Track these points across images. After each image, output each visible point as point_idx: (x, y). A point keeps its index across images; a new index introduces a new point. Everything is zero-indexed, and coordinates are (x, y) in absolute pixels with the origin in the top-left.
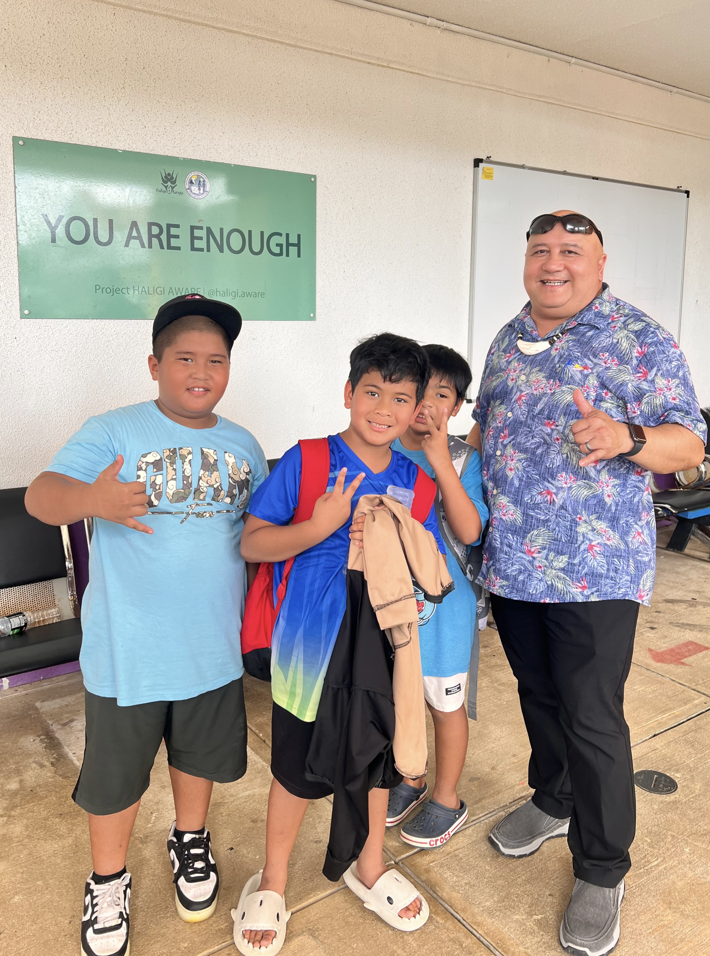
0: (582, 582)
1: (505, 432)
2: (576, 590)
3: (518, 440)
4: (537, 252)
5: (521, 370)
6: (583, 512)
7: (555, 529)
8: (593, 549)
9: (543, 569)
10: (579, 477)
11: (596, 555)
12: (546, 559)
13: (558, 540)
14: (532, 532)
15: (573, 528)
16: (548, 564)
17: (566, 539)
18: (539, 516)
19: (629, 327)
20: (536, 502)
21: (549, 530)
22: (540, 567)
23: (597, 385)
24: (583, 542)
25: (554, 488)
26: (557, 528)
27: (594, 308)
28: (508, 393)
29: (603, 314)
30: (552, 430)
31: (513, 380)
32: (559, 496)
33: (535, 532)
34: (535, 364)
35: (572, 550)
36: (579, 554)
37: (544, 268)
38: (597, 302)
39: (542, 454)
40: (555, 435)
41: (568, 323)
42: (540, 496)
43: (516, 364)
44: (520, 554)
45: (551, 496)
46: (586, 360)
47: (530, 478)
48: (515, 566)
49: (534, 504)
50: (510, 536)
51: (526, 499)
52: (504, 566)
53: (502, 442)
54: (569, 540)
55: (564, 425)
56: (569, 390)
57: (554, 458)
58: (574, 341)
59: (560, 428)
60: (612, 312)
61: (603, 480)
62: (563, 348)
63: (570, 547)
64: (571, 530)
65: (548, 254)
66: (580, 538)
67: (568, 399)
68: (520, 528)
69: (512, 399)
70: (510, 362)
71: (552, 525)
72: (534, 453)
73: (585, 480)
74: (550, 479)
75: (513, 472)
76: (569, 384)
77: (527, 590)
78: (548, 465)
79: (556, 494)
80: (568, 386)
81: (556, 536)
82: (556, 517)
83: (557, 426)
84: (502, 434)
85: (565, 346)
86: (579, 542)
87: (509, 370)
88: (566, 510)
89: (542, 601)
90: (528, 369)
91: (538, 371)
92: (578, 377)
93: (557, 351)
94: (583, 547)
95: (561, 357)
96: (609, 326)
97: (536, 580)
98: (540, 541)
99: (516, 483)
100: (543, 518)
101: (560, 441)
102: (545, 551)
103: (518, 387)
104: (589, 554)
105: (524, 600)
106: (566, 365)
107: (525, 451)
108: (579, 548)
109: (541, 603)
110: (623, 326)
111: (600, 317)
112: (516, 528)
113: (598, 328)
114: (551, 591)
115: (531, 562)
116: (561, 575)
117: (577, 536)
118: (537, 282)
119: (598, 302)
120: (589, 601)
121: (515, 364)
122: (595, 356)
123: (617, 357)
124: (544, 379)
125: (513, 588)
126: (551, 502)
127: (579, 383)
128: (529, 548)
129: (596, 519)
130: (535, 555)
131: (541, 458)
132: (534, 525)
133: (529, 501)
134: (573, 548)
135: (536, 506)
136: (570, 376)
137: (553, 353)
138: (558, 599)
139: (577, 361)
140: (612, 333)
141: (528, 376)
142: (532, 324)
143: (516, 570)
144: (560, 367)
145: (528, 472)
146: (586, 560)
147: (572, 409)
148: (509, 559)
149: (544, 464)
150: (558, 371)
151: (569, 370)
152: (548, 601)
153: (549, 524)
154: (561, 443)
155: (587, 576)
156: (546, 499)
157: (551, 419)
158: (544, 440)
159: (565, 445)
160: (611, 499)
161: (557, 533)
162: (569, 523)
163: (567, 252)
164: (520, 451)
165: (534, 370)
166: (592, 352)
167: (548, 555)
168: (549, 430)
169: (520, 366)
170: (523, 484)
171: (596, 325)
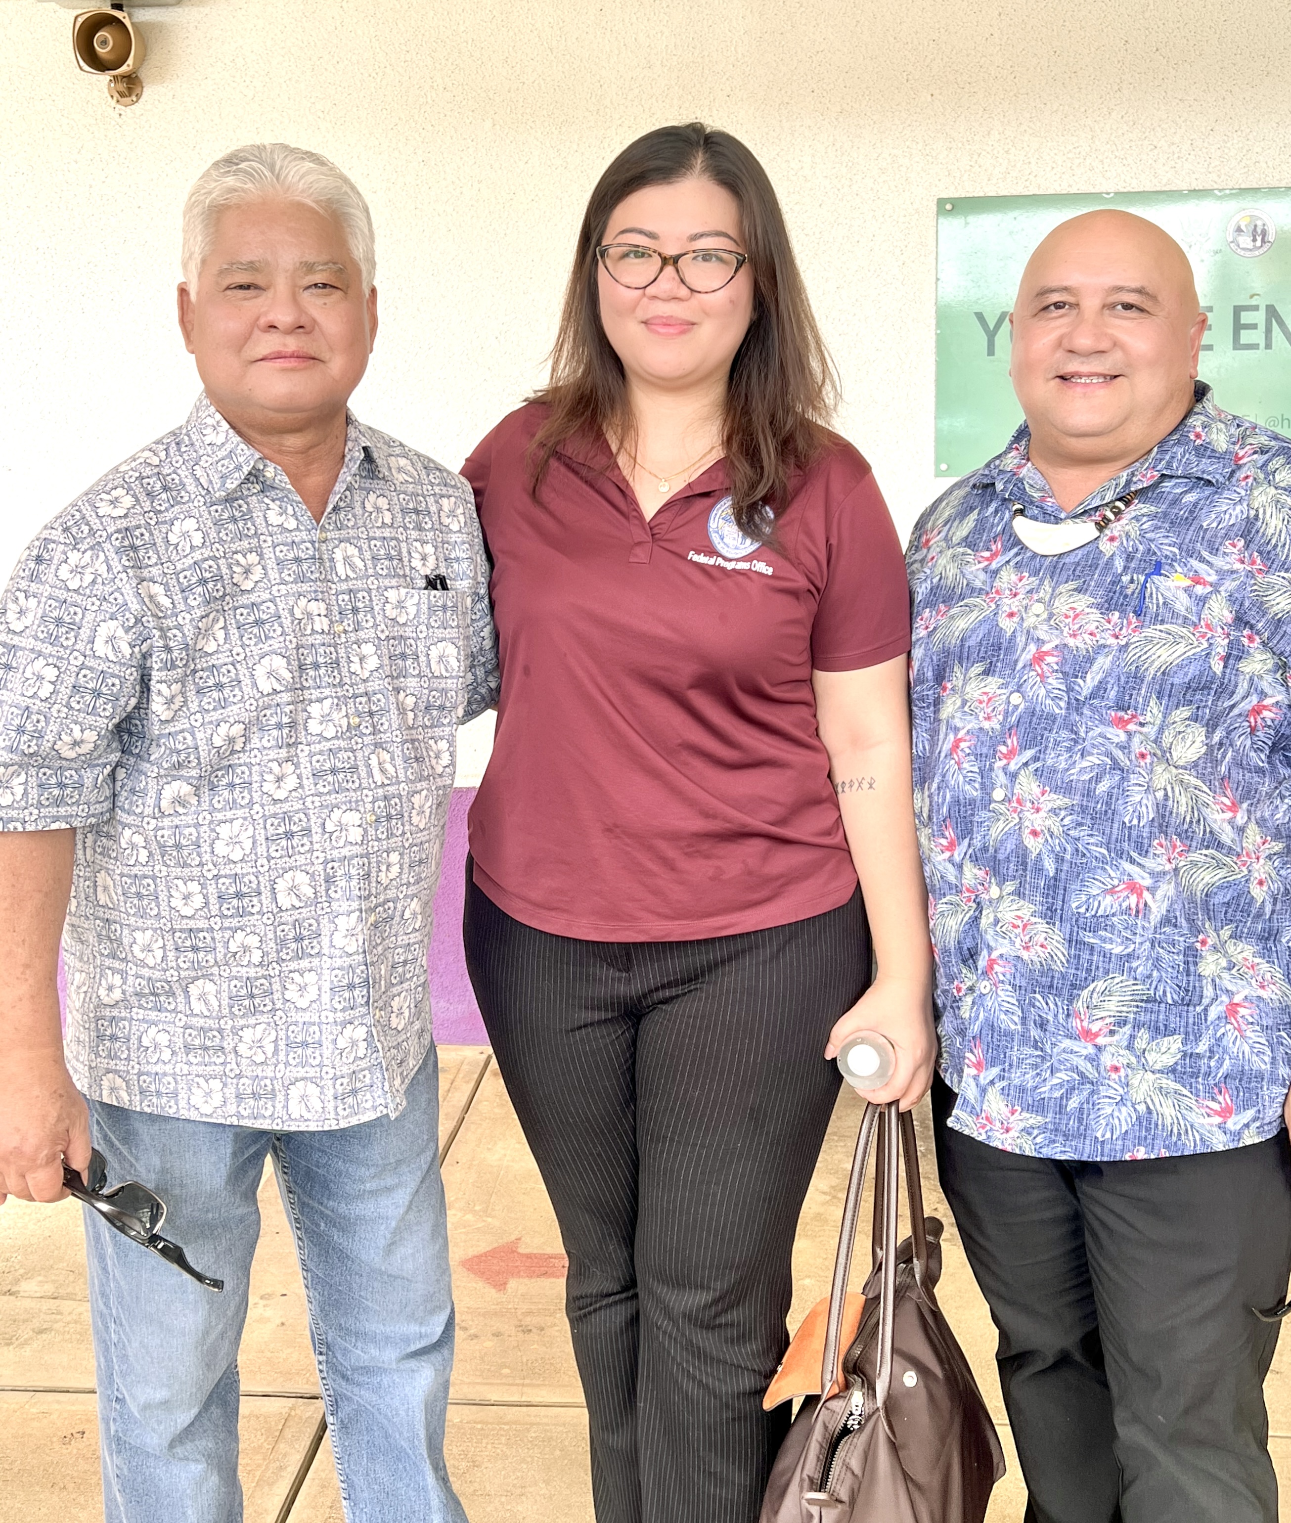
0: (1220, 1098)
1: (1009, 742)
2: (1208, 1120)
3: (1050, 762)
4: (1046, 308)
5: (1030, 592)
6: (1207, 926)
7: (1149, 976)
8: (1237, 1012)
9: (1122, 1073)
10: (1194, 844)
11: (1244, 1027)
12: (1130, 1047)
13: (1156, 1001)
14: (1091, 988)
15: (1192, 968)
16: (1134, 1060)
17: (1175, 997)
18: (1108, 946)
19: (1278, 477)
20: (1100, 913)
21: (1136, 979)
22: (1116, 1069)
23: (1230, 622)
24: (1215, 999)
25: (1146, 875)
26: (1155, 974)
27: (1192, 437)
28: (1003, 647)
29: (1213, 451)
30: (1130, 734)
31: (1011, 615)
32: (1159, 894)
33: (1100, 985)
34: (1064, 577)
35: (1191, 1021)
36: (1208, 1028)
37: (1066, 344)
38: (1196, 422)
39: (1110, 795)
40: (1137, 746)
41: (1133, 474)
42: (1109, 898)
43: (1014, 578)
44: (1067, 1043)
45: (1140, 895)
46: (1194, 563)
47: (1084, 855)
48: (1058, 1075)
49: (1094, 916)
50: (1040, 998)
51: (1074, 905)
52: (1033, 1078)
53: (1004, 769)
54: (1183, 999)
55: (1158, 722)
56: (1164, 635)
57: (1140, 802)
58: (1153, 517)
59: (1151, 731)
60: (1234, 443)
61: (1251, 847)
62: (1128, 536)
63: (1184, 1014)
64: (1188, 975)
65: (1074, 312)
66: (1209, 992)
67: (1162, 659)
68: (1063, 977)
69: (1016, 661)
70: (996, 572)
71: (1141, 967)
72: (1089, 793)
73: (1207, 847)
74: (1134, 855)
75: (1040, 840)
76: (1162, 622)
77: (1089, 1132)
78: (1126, 820)
79: (1152, 890)
80: (1159, 627)
81: (1152, 992)
82: (1153, 946)
83: (1142, 725)
84: (1003, 749)
85: (1133, 529)
86: (1205, 1001)
87: (997, 592)
88: (1176, 926)
89: (1127, 1157)
90: (1047, 586)
91: (1075, 590)
92: (1182, 603)
93: (1116, 544)
94: (1213, 1013)
95: (1129, 558)
96: (1234, 480)
97: (1110, 1104)
98: (1112, 1006)
99: (1050, 866)
100: (1118, 950)
101: (1148, 760)
102: (1127, 1030)
103: (1028, 632)
104: (1229, 1027)
105: (1084, 1158)
106: (1148, 576)
107: (1067, 789)
108: (1206, 1015)
109: (1126, 1161)
110: (1262, 476)
111: (1210, 457)
112: (1053, 977)
113: (1209, 483)
114: (1148, 1130)
115: (1093, 1060)
116: (1170, 1084)
117: (1201, 987)
118: (1048, 380)
119: (1199, 423)
120: (1241, 1145)
121: (1008, 577)
122: (1214, 551)
123: (1260, 553)
124: (1094, 610)
125: (1056, 1130)
126: (1137, 912)
127: (1186, 618)
128: (1085, 1024)
129: (1231, 937)
130: (1100, 1041)
131: (1108, 804)
132: (1097, 968)
133: (1082, 910)
134: (1191, 1015)
135: (1099, 923)
136: (1161, 601)
137: (1107, 547)
138: (1167, 1147)
139: (1171, 565)
140: (1243, 493)
141: (1049, 604)
142: (1040, 481)
143: (1061, 1085)
144: (1132, 581)
145: (1078, 839)
146: (1224, 1042)
147: (1176, 681)
148: (1043, 1058)
149: (1116, 818)
150: (1129, 592)
151: (1157, 588)
152: (1141, 1154)
153: (1134, 965)
154: (1151, 764)
155: (1228, 1081)
156: (1125, 905)
157: (1125, 709)
158: (1113, 759)
159: (1159, 769)
160: (1265, 888)
161: (1154, 983)
162: (1181, 957)
163: (1120, 307)
164: (1056, 790)
165: (1063, 588)
166: (1205, 543)
167: (1132, 1037)
168: (1123, 737)
169: (1024, 581)
170: (1065, 867)
171: (1205, 476)
